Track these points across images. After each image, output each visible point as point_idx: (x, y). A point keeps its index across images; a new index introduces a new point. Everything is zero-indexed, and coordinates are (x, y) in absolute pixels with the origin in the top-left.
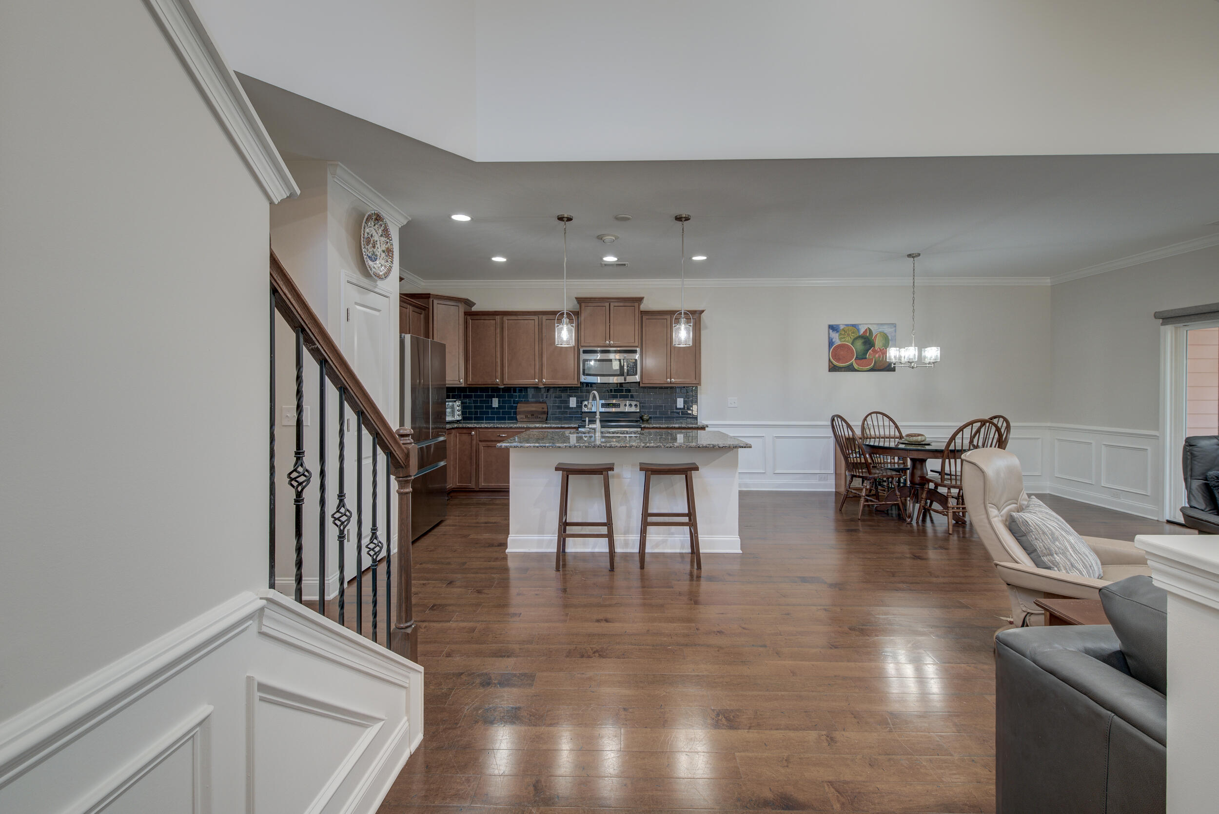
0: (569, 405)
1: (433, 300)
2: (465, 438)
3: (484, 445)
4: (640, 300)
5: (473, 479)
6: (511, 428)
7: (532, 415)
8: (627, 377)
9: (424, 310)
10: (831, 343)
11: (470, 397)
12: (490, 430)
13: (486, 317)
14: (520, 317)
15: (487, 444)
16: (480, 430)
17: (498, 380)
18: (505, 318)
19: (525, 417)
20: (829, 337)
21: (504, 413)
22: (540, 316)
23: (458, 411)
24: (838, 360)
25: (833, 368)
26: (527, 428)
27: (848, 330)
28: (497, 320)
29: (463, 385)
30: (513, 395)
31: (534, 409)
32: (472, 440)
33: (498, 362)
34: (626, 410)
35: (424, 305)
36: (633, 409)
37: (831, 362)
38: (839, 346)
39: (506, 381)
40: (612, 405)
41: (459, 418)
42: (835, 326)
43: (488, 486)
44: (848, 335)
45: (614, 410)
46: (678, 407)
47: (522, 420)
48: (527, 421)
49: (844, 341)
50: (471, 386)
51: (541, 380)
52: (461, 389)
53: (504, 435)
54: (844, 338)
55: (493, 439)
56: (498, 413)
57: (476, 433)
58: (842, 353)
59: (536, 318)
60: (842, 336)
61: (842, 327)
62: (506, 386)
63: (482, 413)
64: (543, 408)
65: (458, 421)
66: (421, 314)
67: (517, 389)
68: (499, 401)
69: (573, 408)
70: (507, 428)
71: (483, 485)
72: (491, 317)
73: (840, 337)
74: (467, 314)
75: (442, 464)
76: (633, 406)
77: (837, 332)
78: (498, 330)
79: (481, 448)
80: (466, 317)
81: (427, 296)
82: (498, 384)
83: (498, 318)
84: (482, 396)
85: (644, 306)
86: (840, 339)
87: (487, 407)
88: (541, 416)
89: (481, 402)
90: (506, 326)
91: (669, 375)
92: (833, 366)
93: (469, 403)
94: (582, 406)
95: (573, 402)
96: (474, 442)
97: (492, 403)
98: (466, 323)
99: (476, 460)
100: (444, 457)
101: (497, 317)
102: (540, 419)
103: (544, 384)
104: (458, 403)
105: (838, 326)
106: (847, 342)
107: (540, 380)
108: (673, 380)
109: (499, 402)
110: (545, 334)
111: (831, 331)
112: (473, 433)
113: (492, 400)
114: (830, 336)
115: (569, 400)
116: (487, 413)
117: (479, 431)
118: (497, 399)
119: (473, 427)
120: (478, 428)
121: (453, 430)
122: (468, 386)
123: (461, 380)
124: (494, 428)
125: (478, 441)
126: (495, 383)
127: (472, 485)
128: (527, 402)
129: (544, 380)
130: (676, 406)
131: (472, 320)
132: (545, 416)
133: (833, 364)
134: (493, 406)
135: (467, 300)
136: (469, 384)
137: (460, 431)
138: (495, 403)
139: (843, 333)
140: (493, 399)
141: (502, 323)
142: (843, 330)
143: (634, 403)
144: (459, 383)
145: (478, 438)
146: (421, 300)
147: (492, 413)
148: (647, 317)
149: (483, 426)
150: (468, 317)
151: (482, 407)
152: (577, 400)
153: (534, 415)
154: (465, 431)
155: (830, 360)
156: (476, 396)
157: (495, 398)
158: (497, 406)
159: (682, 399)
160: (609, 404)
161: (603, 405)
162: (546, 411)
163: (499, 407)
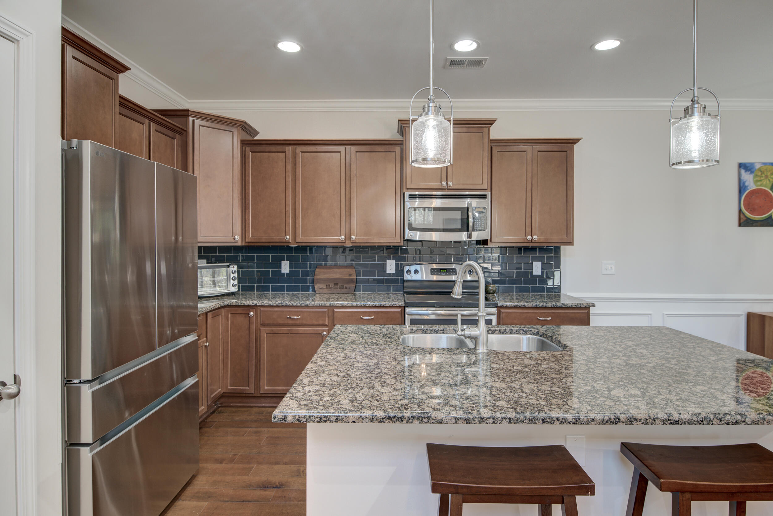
0: (386, 271)
1: (193, 121)
2: (240, 320)
3: (267, 332)
4: (490, 122)
5: (252, 380)
6: (307, 306)
7: (336, 284)
8: (473, 232)
9: (180, 134)
10: (742, 188)
11: (251, 259)
12: (276, 309)
13: (273, 149)
14: (319, 149)
15: (272, 330)
16: (262, 309)
17: (288, 237)
18: (299, 149)
19: (325, 287)
20: (740, 180)
21: (297, 281)
22: (348, 147)
23: (232, 279)
24: (752, 211)
25: (744, 222)
26: (330, 306)
27: (766, 169)
28: (287, 152)
29: (239, 244)
30: (308, 256)
31: (338, 276)
32: (250, 323)
33: (288, 211)
35: (180, 126)
37: (743, 214)
38: (753, 192)
39: (301, 238)
40: (444, 271)
41: (235, 289)
42: (748, 165)
43: (274, 390)
44: (766, 177)
45: (448, 277)
46: (534, 274)
47: (321, 291)
48: (329, 292)
49: (761, 185)
50: (250, 244)
51: (349, 237)
52: (238, 249)
53: (296, 317)
54: (761, 181)
55: (281, 322)
56: (289, 281)
57: (256, 314)
58: (758, 201)
59: (342, 149)
60: (758, 179)
61: (757, 166)
62: (300, 244)
63: (266, 281)
64: (350, 275)
65: (233, 293)
66: (174, 139)
67: (313, 248)
68: (290, 264)
69: (390, 274)
70: (301, 307)
71: (266, 389)
72: (279, 148)
73: (755, 179)
74: (244, 143)
75: (190, 382)
77: (752, 172)
78: (289, 167)
79: (264, 335)
80: (243, 147)
81: (184, 114)
82: (289, 242)
83: (289, 149)
84: (267, 258)
85: (496, 133)
86: (756, 182)
87: (274, 273)
88: (348, 286)
89: (266, 266)
90: (300, 160)
91: (529, 230)
92: (745, 218)
93: (251, 267)
94: (403, 271)
95: (391, 267)
96: (254, 327)
97: (280, 267)
98: (244, 156)
99: (256, 351)
100: (193, 370)
101: (287, 148)
102: (345, 290)
103: (352, 243)
104: (234, 268)
105: (752, 164)
106: (765, 187)
107: (347, 236)
108: (535, 237)
109: (290, 267)
110: (355, 173)
111: (743, 171)
112: (252, 313)
113: (280, 264)
114: (742, 178)
115: (386, 264)
116: (275, 281)
117: (260, 310)
118: (288, 261)
119: (251, 304)
120: (259, 306)
121: (222, 310)
122: (247, 244)
123: (236, 237)
124: (282, 306)
125: (259, 325)
126: (284, 241)
127: (250, 389)
128: (326, 267)
129: (353, 237)
130: (532, 272)
131: (251, 152)
132: (352, 286)
133: (746, 217)
134: (283, 272)
135: (245, 123)
136: (248, 243)
137: (234, 310)
138: (285, 267)
139: (759, 174)
140: (283, 262)
141: (295, 156)
142: (760, 170)
144: (233, 241)
145: (259, 321)
146: (175, 119)
147: (281, 281)
148: (499, 149)
149: (266, 302)
150: (248, 149)
151: (267, 273)
152: (395, 263)
153: (338, 284)
154: (240, 310)
155: (740, 211)
156: (259, 258)
157: (284, 260)
158: (288, 272)
159: (541, 262)
160: (441, 270)
161: (433, 272)
162: (354, 279)
163: (291, 273)
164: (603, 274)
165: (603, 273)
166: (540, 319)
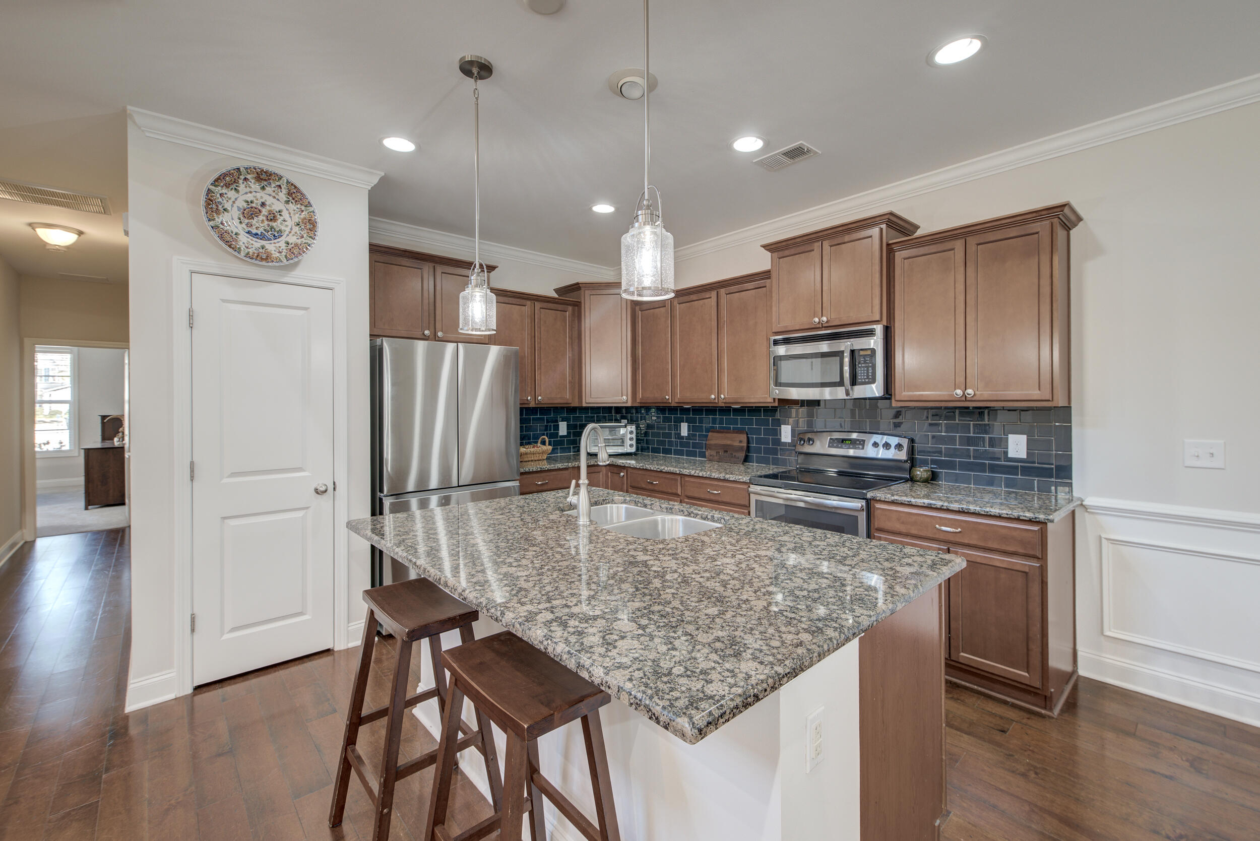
0: (782, 439)
7: (726, 451)
8: (853, 387)
19: (715, 454)
21: (695, 446)
23: (630, 439)
30: (704, 418)
31: (728, 442)
34: (879, 456)
36: (891, 454)
40: (848, 442)
41: (633, 450)
45: (851, 452)
46: (1010, 456)
47: (711, 458)
48: (718, 460)
56: (687, 445)
64: (741, 442)
65: (631, 454)
68: (689, 426)
69: (785, 443)
76: (892, 449)
84: (670, 420)
87: (676, 434)
88: (738, 455)
89: (669, 427)
95: (786, 433)
97: (680, 429)
102: (734, 459)
104: (632, 428)
108: (970, 391)
109: (689, 430)
113: (680, 425)
115: (780, 429)
116: (676, 444)
118: (687, 424)
128: (721, 430)
130: (1006, 453)
134: (682, 435)
138: (684, 430)
140: (682, 424)
143: (894, 441)
147: (680, 445)
151: (670, 435)
152: (791, 430)
156: (664, 420)
157: (683, 422)
158: (687, 435)
159: (1025, 437)
160: (843, 441)
161: (833, 443)
162: (744, 446)
163: (688, 437)
164: (1186, 467)
165: (1186, 465)
166: (944, 528)
